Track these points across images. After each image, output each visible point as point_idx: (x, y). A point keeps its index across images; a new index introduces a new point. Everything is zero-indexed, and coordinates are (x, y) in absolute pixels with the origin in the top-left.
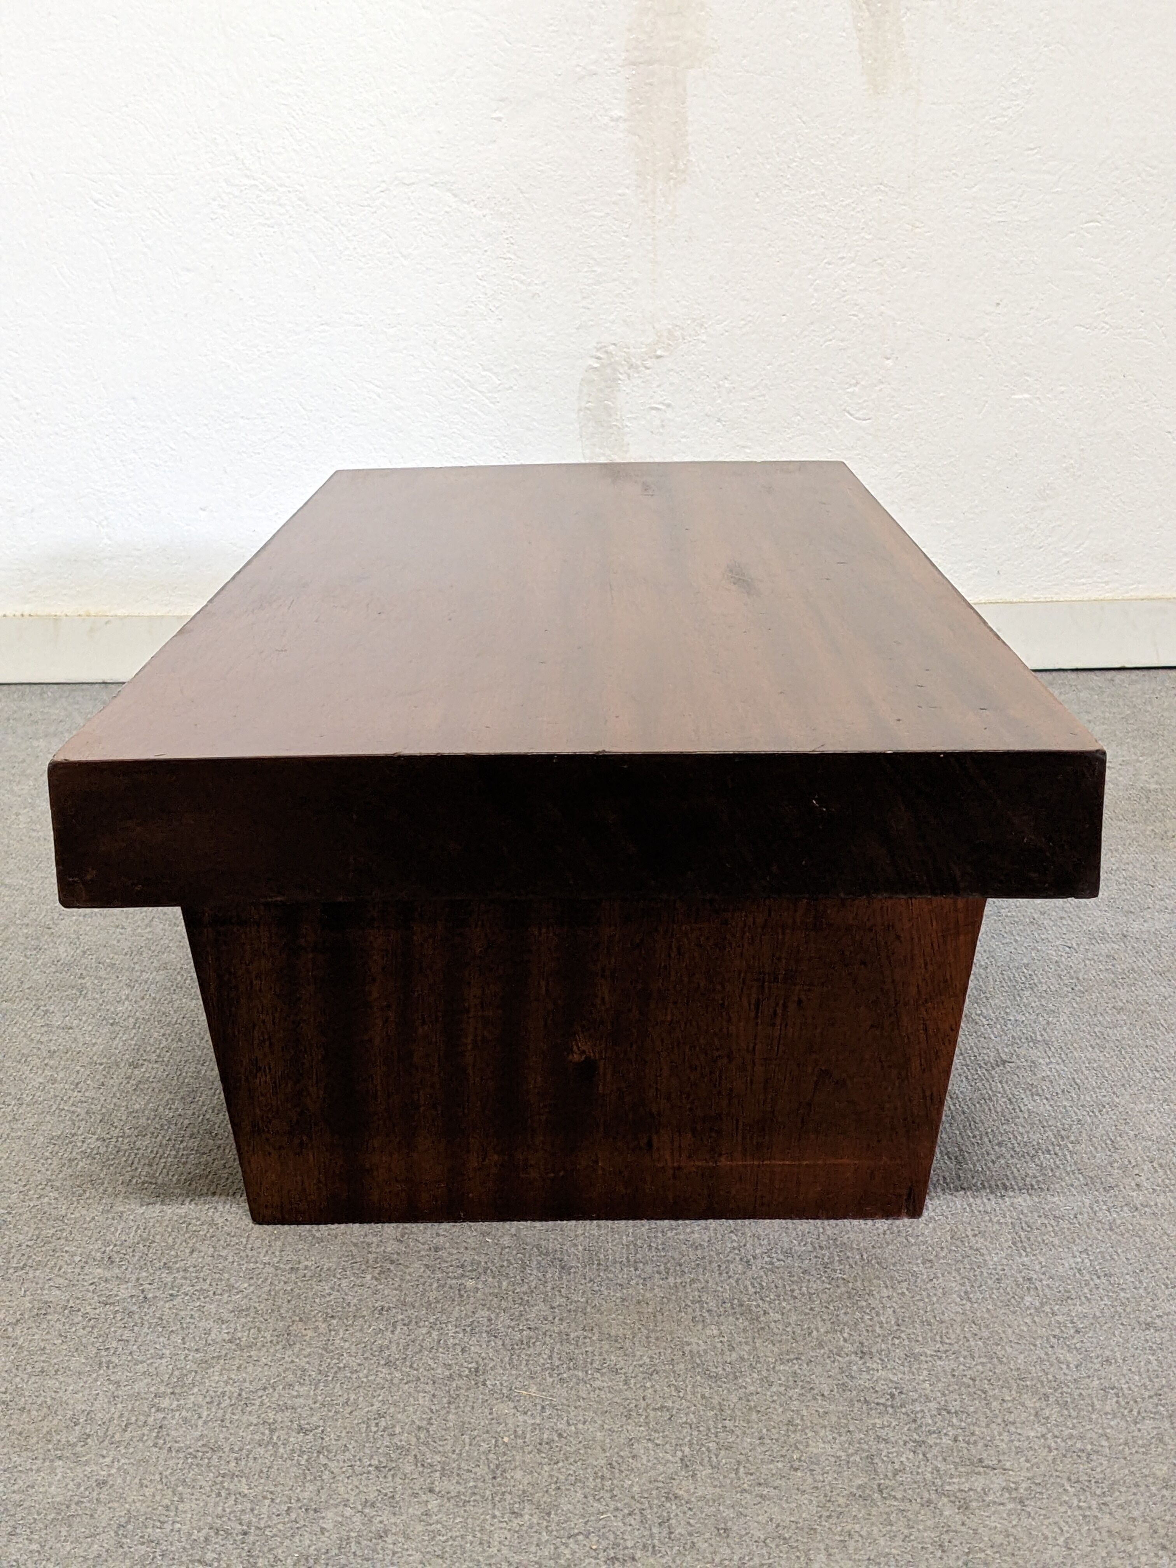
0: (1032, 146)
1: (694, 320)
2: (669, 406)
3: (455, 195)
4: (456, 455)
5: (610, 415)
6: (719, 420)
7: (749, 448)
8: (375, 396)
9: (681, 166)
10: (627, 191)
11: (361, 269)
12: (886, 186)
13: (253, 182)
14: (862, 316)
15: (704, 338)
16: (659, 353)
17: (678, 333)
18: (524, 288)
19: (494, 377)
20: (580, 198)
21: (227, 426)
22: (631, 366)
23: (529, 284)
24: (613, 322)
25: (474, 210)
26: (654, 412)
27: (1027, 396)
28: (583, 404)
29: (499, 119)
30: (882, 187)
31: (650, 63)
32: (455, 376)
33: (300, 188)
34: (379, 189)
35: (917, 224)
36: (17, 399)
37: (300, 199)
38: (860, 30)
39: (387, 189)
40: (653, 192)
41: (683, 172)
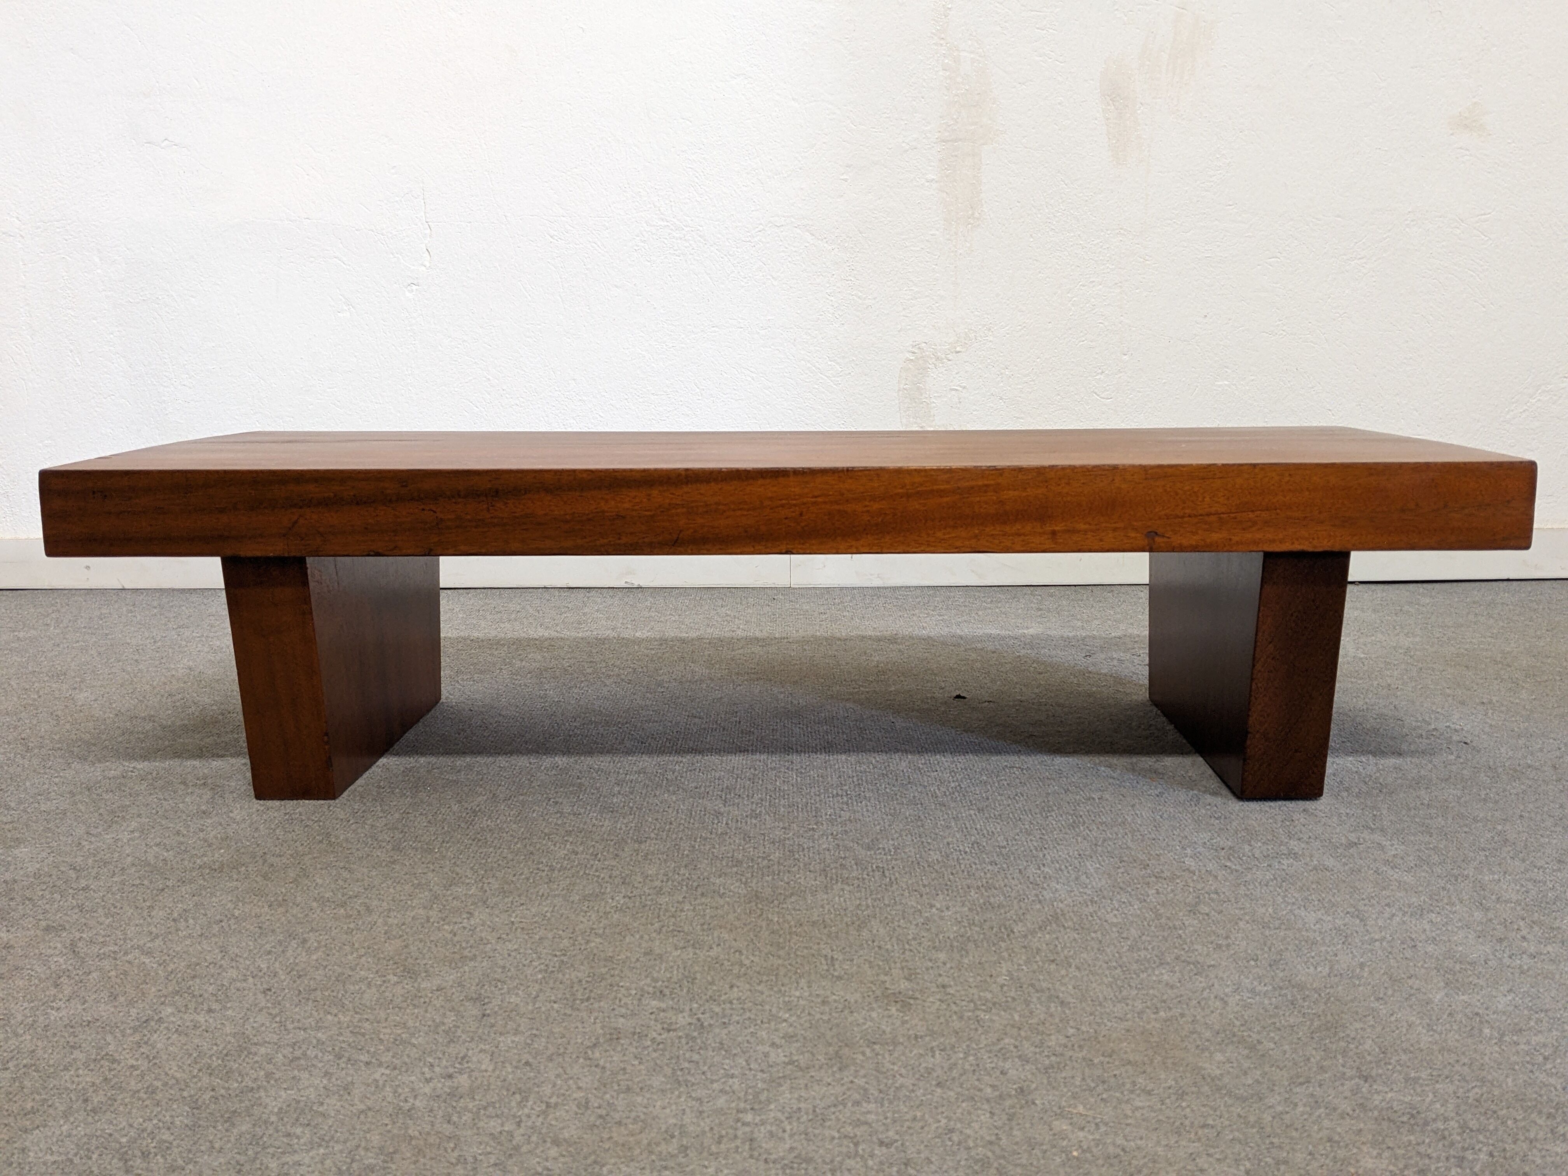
0: (1230, 203)
1: (985, 325)
2: (964, 388)
3: (812, 235)
4: (808, 422)
5: (921, 395)
6: (1001, 399)
7: (1022, 418)
8: (750, 379)
9: (977, 215)
10: (937, 233)
11: (743, 287)
12: (1125, 230)
13: (666, 223)
14: (1106, 324)
15: (991, 338)
16: (958, 349)
17: (972, 335)
18: (860, 302)
19: (838, 367)
20: (904, 237)
21: (641, 400)
22: (938, 359)
23: (865, 299)
24: (925, 327)
25: (826, 245)
26: (953, 392)
27: (1226, 383)
28: (902, 386)
29: (846, 180)
30: (1122, 231)
31: (956, 141)
32: (809, 365)
33: (701, 229)
34: (757, 230)
35: (1147, 258)
37: (700, 236)
38: (1108, 119)
39: (763, 229)
40: (956, 234)
41: (978, 219)
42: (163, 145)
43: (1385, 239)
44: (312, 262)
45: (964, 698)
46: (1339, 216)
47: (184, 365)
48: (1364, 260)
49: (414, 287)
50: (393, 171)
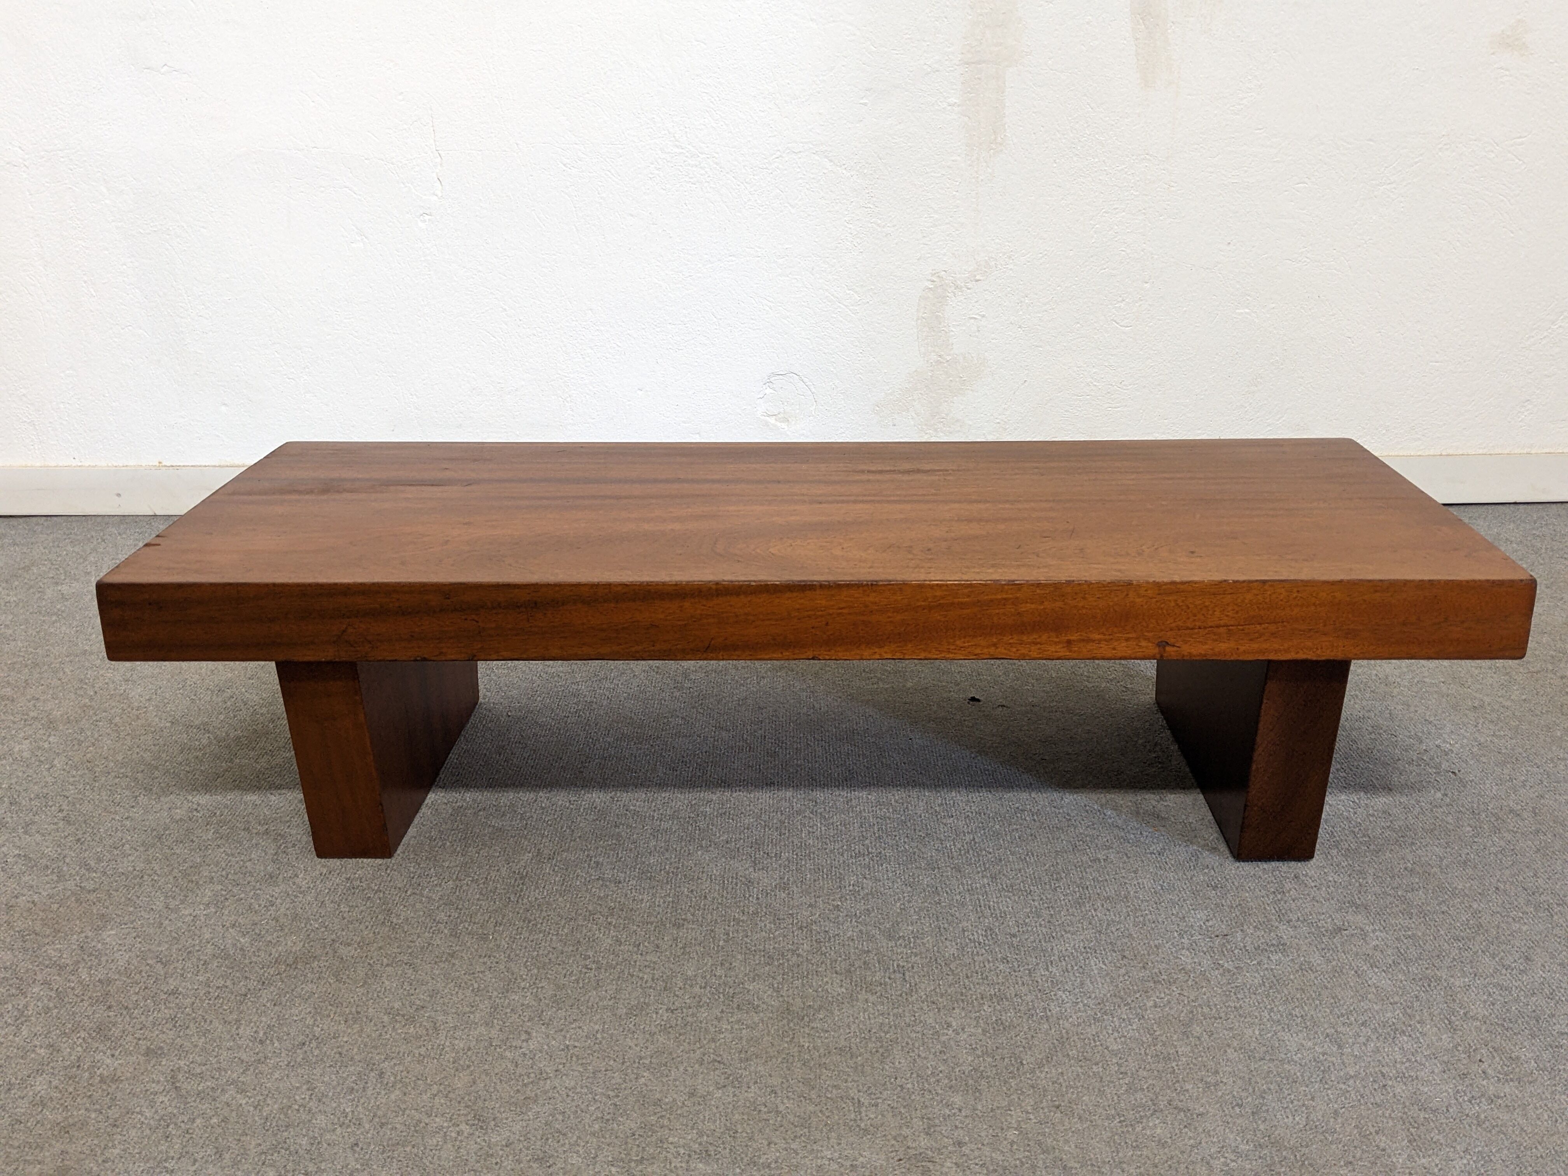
0: (1260, 127)
1: (1004, 254)
2: (983, 316)
3: (831, 161)
4: (826, 351)
5: (940, 324)
6: (1020, 327)
7: (1041, 347)
8: (768, 308)
9: (999, 140)
10: (958, 158)
11: (759, 215)
12: (1151, 155)
13: (681, 151)
14: (1129, 251)
15: (1011, 266)
16: (978, 278)
17: (992, 263)
18: (879, 229)
19: (856, 295)
20: (924, 163)
21: (658, 330)
22: (957, 287)
23: (884, 227)
24: (945, 255)
25: (844, 171)
26: (972, 321)
27: (1247, 311)
28: (920, 315)
29: (865, 104)
30: (1148, 157)
31: (979, 62)
32: (827, 294)
33: (717, 155)
34: (774, 156)
35: (1173, 184)
36: (505, 310)
37: (716, 164)
38: (1137, 39)
39: (781, 156)
40: (978, 159)
41: (1001, 144)
42: (163, 70)
43: (1416, 163)
44: (322, 192)
45: (978, 700)
46: (1370, 140)
47: (200, 296)
48: (1394, 185)
49: (427, 217)
50: (400, 97)
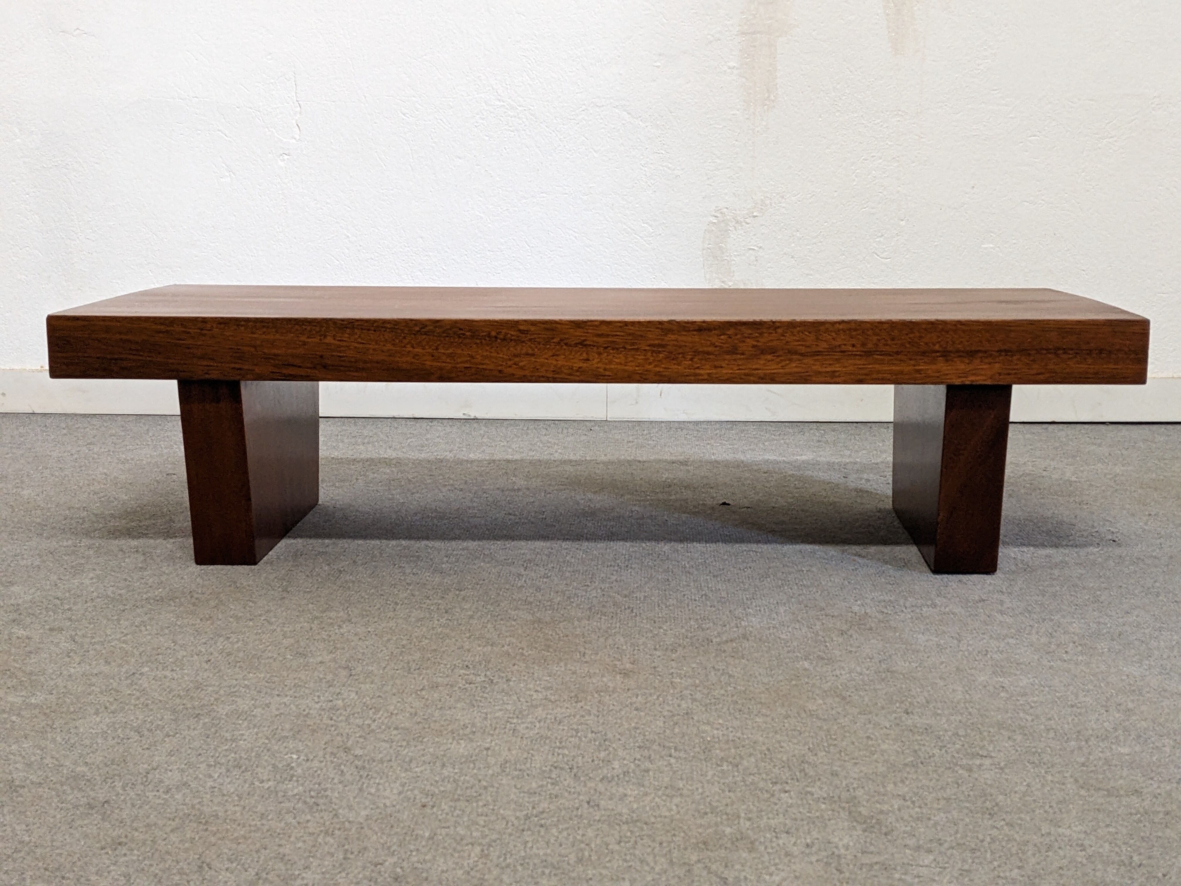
0: (995, 88)
1: (778, 194)
2: (760, 247)
3: (629, 113)
4: (624, 276)
5: (723, 253)
6: (792, 257)
7: (811, 275)
8: (573, 238)
9: (772, 98)
10: (738, 112)
11: (568, 158)
12: (903, 112)
13: (502, 104)
14: (885, 193)
15: (784, 205)
16: (755, 214)
17: (768, 202)
18: (670, 172)
19: (649, 228)
20: (707, 116)
21: (479, 256)
22: (737, 222)
23: (674, 170)
24: (726, 194)
25: (640, 123)
26: (751, 251)
27: (991, 245)
28: (706, 246)
29: (658, 67)
30: (900, 113)
31: (754, 33)
32: (625, 227)
33: (532, 108)
34: (581, 109)
35: (922, 136)
36: (348, 237)
37: (532, 115)
38: (888, 15)
39: (586, 109)
40: (754, 114)
41: (773, 101)
42: (75, 33)
43: (1132, 121)
44: (199, 134)
45: (729, 504)
46: (1092, 100)
47: (89, 221)
48: (1115, 139)
49: (286, 157)
50: (269, 57)
